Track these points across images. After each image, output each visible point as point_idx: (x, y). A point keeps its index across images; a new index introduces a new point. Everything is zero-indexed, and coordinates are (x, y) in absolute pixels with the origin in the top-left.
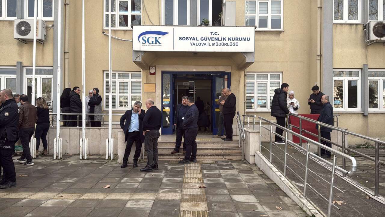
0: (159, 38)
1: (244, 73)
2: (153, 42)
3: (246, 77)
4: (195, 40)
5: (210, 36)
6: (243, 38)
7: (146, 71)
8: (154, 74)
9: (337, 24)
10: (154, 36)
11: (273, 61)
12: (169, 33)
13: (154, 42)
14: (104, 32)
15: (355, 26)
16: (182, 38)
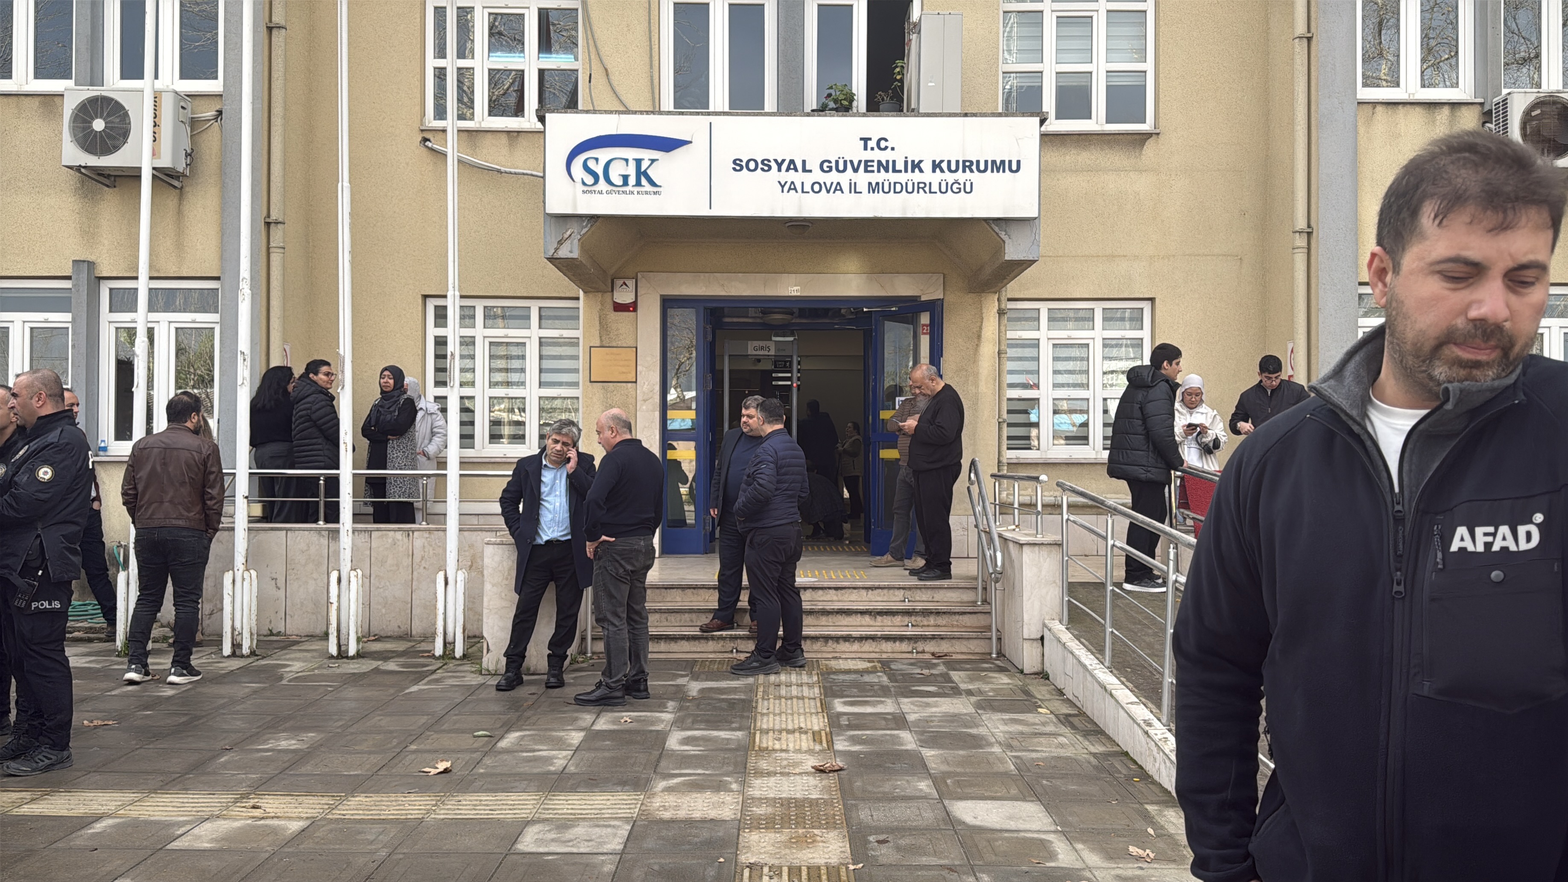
0: (653, 161)
1: (996, 304)
2: (625, 178)
3: (1005, 320)
4: (796, 170)
5: (858, 154)
6: (994, 162)
7: (600, 295)
8: (632, 307)
9: (1374, 104)
10: (632, 153)
11: (1113, 256)
12: (691, 142)
13: (632, 180)
14: (429, 140)
15: (1446, 110)
16: (744, 164)
